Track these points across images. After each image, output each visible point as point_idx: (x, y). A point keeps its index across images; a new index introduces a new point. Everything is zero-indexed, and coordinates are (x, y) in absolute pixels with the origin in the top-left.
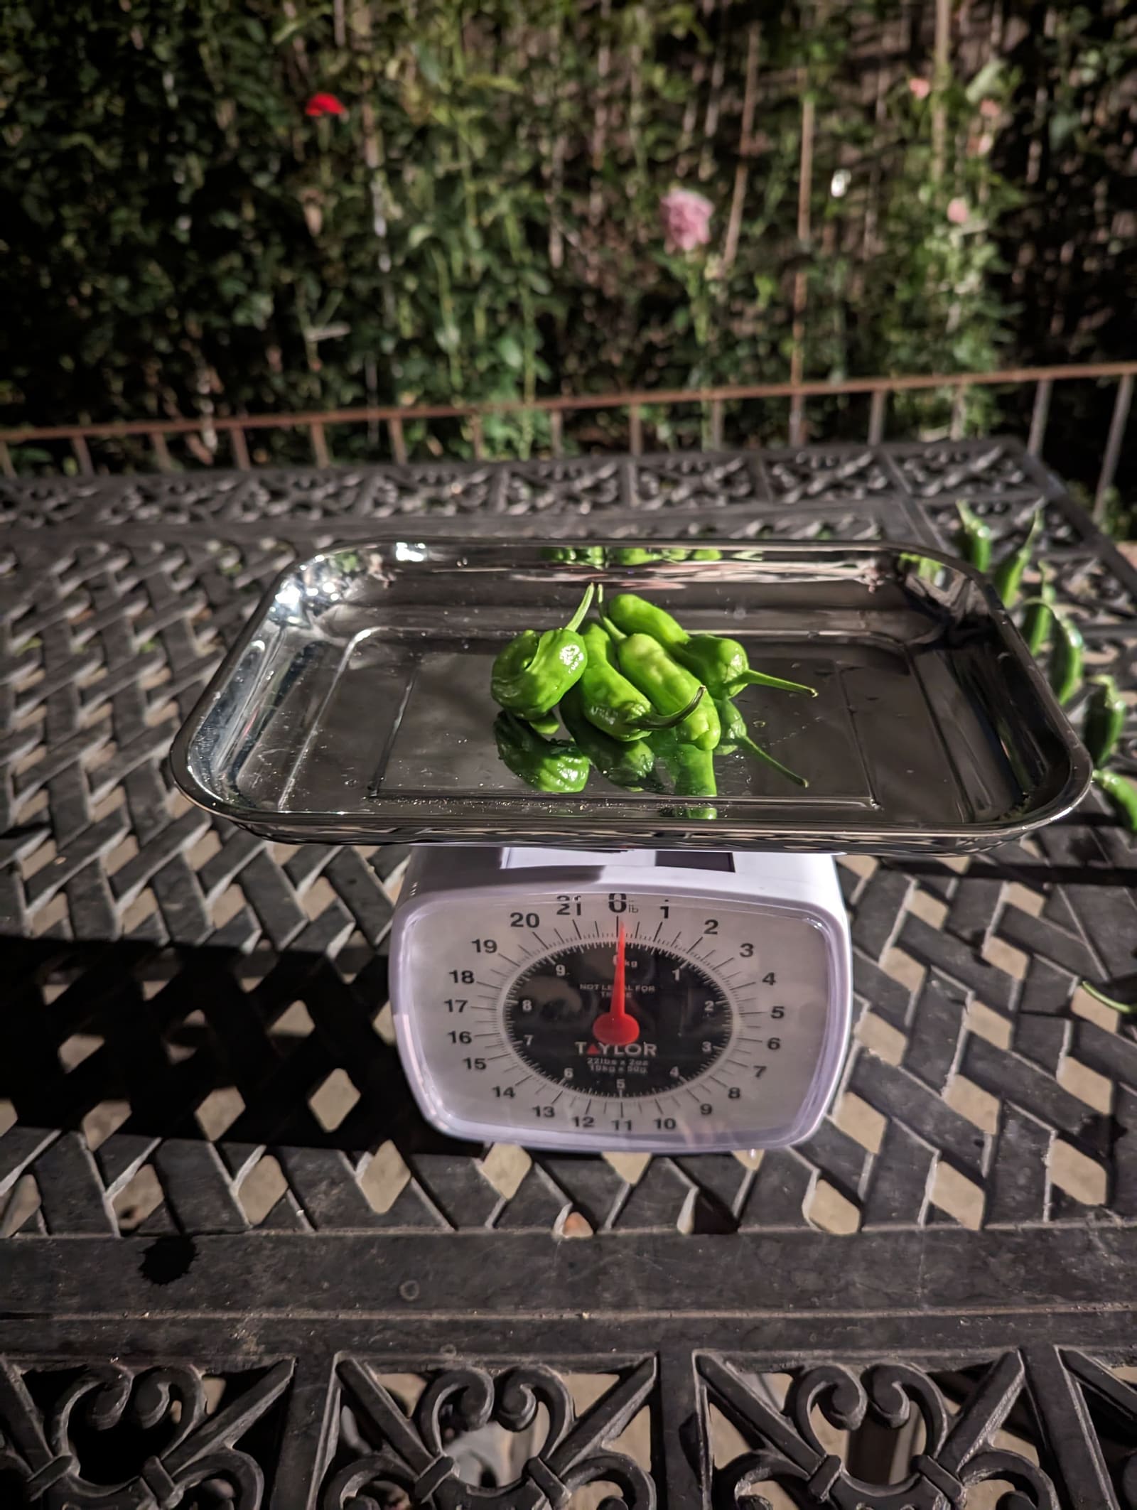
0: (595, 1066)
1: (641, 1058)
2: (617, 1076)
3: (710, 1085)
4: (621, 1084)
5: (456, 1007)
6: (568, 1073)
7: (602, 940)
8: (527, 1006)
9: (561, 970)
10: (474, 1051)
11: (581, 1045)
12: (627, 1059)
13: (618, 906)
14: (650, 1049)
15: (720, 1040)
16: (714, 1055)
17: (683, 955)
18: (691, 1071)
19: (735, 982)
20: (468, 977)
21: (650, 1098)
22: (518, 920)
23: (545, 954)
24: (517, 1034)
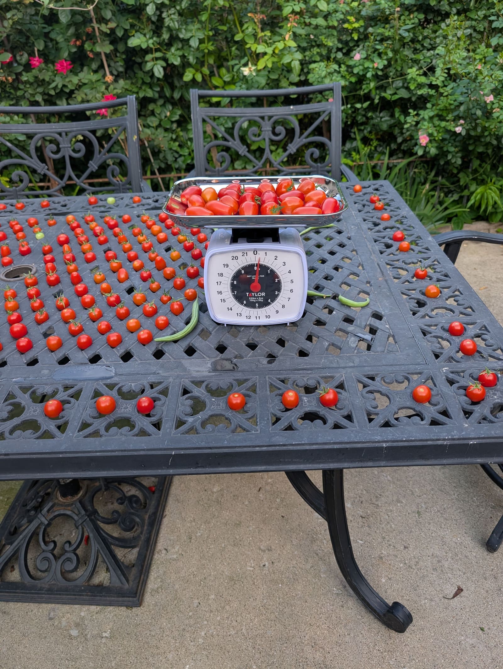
0: (252, 299)
1: (261, 297)
2: (256, 302)
3: (278, 304)
4: (257, 305)
5: (219, 283)
6: (245, 302)
7: (252, 263)
8: (235, 282)
9: (243, 272)
10: (223, 296)
11: (248, 293)
12: (258, 297)
13: (255, 253)
14: (263, 294)
15: (279, 290)
16: (278, 295)
17: (270, 266)
18: (273, 301)
19: (282, 273)
20: (222, 275)
21: (264, 309)
22: (233, 258)
23: (240, 267)
24: (233, 291)
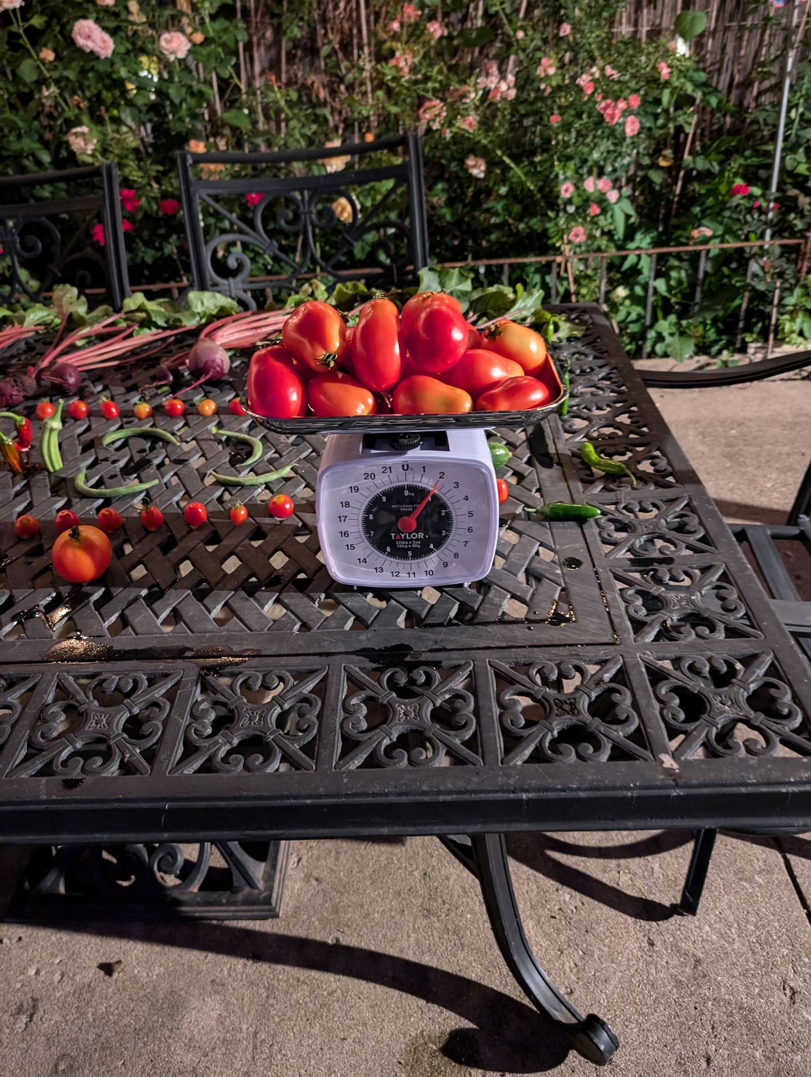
0: (400, 544)
1: (417, 540)
2: (409, 549)
3: (446, 552)
4: (410, 553)
5: (343, 519)
6: (388, 549)
7: (400, 484)
8: (371, 517)
9: (384, 499)
10: (350, 540)
11: (393, 535)
12: (412, 540)
13: (405, 467)
14: (421, 535)
15: (449, 529)
16: (447, 536)
17: (431, 489)
18: (438, 545)
19: (453, 500)
21: (422, 560)
22: (367, 476)
23: (378, 491)
24: (367, 531)
